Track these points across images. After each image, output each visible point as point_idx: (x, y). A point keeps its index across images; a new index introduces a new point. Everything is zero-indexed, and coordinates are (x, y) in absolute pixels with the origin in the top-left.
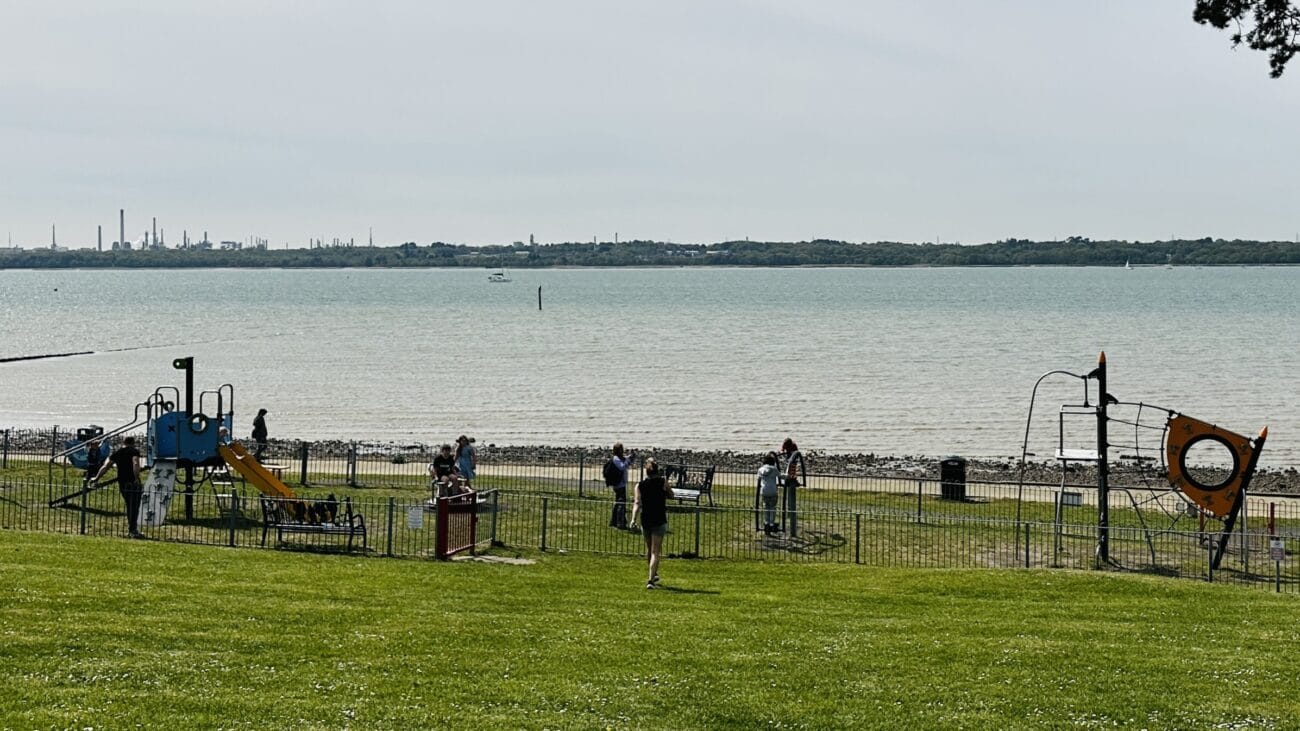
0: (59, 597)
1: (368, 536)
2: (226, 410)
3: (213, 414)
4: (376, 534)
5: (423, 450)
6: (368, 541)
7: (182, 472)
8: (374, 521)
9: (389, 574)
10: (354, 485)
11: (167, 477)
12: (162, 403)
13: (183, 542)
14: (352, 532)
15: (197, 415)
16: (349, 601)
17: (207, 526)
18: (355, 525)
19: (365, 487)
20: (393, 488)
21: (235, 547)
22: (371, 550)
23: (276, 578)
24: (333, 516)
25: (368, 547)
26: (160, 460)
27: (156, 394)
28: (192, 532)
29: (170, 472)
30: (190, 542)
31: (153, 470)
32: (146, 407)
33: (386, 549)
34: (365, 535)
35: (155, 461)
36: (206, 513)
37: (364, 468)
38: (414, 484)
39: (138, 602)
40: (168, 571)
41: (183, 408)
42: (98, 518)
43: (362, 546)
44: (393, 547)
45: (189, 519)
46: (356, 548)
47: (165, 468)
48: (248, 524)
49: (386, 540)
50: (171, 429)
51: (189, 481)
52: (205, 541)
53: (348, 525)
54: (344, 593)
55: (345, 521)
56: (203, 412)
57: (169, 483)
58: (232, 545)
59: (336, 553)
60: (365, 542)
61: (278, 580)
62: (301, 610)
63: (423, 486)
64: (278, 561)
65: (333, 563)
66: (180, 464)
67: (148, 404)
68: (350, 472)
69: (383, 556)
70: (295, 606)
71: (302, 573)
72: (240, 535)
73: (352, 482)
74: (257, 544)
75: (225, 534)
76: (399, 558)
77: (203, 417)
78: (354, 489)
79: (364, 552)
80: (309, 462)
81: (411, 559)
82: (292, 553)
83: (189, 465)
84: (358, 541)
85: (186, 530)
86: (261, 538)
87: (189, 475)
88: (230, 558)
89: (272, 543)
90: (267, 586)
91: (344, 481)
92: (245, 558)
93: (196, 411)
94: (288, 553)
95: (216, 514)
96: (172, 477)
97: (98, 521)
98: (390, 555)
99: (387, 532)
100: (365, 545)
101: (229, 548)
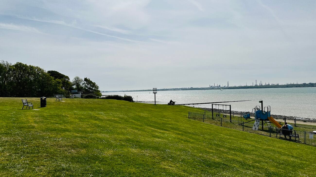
0: (231, 146)
1: (300, 138)
2: (269, 111)
3: (266, 111)
4: (302, 137)
5: (309, 119)
6: (300, 139)
7: (261, 122)
8: (301, 134)
9: (306, 149)
10: (296, 126)
11: (258, 122)
12: (257, 109)
13: (261, 134)
14: (296, 137)
15: (263, 111)
16: (296, 158)
17: (266, 132)
18: (297, 136)
19: (298, 127)
20: (304, 128)
21: (271, 137)
22: (301, 142)
23: (279, 147)
24: (292, 133)
25: (300, 141)
26: (257, 119)
27: (256, 107)
28: (263, 133)
29: (259, 121)
30: (262, 135)
31: (256, 120)
32: (254, 109)
33: (304, 142)
34: (299, 138)
35: (256, 119)
36: (266, 129)
37: (298, 122)
38: (309, 127)
39: (247, 150)
40: (256, 141)
41: (261, 110)
42: (247, 128)
43: (298, 140)
44: (306, 141)
45: (263, 130)
46: (297, 141)
47: (258, 120)
48: (273, 132)
49: (304, 139)
50: (259, 113)
51: (263, 123)
52: (265, 135)
53: (295, 136)
54: (295, 155)
55: (294, 135)
56: (265, 111)
57: (259, 123)
58: (270, 136)
59: (292, 141)
60: (299, 139)
61: (279, 148)
62: (284, 159)
63: (311, 128)
64: (279, 142)
65: (292, 144)
66: (261, 120)
67: (255, 109)
68: (295, 123)
69: (303, 143)
70: (283, 157)
71: (285, 146)
72: (272, 134)
73: (295, 125)
74: (275, 137)
75: (269, 134)
76: (307, 144)
77: (265, 112)
78: (296, 127)
79: (299, 142)
80: (286, 120)
81: (310, 145)
82: (283, 140)
83: (262, 120)
84: (297, 139)
85: (261, 131)
86: (276, 135)
87: (262, 122)
88: (269, 140)
89: (278, 137)
90: (276, 149)
91: (294, 125)
92: (272, 140)
93: (263, 110)
94: (281, 140)
95: (268, 129)
96: (259, 122)
97: (246, 128)
98: (305, 143)
99: (304, 137)
100: (299, 140)
101: (269, 137)
